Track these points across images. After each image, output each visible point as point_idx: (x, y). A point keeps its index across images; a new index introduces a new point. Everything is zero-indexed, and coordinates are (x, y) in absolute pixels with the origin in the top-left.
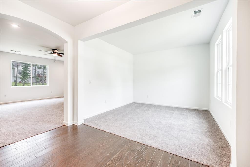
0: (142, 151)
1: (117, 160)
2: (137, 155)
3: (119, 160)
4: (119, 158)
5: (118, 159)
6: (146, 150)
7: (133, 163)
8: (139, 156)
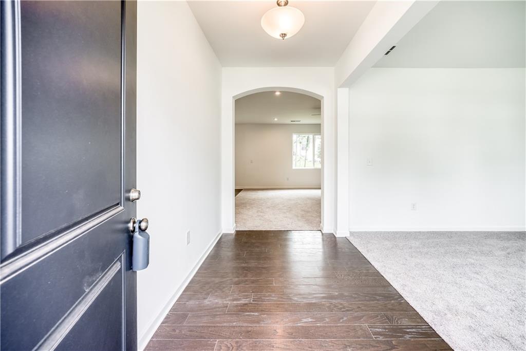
0: (408, 330)
1: (341, 308)
2: (385, 329)
3: (343, 311)
4: (347, 308)
5: (344, 308)
6: (424, 338)
7: (360, 331)
8: (387, 332)
